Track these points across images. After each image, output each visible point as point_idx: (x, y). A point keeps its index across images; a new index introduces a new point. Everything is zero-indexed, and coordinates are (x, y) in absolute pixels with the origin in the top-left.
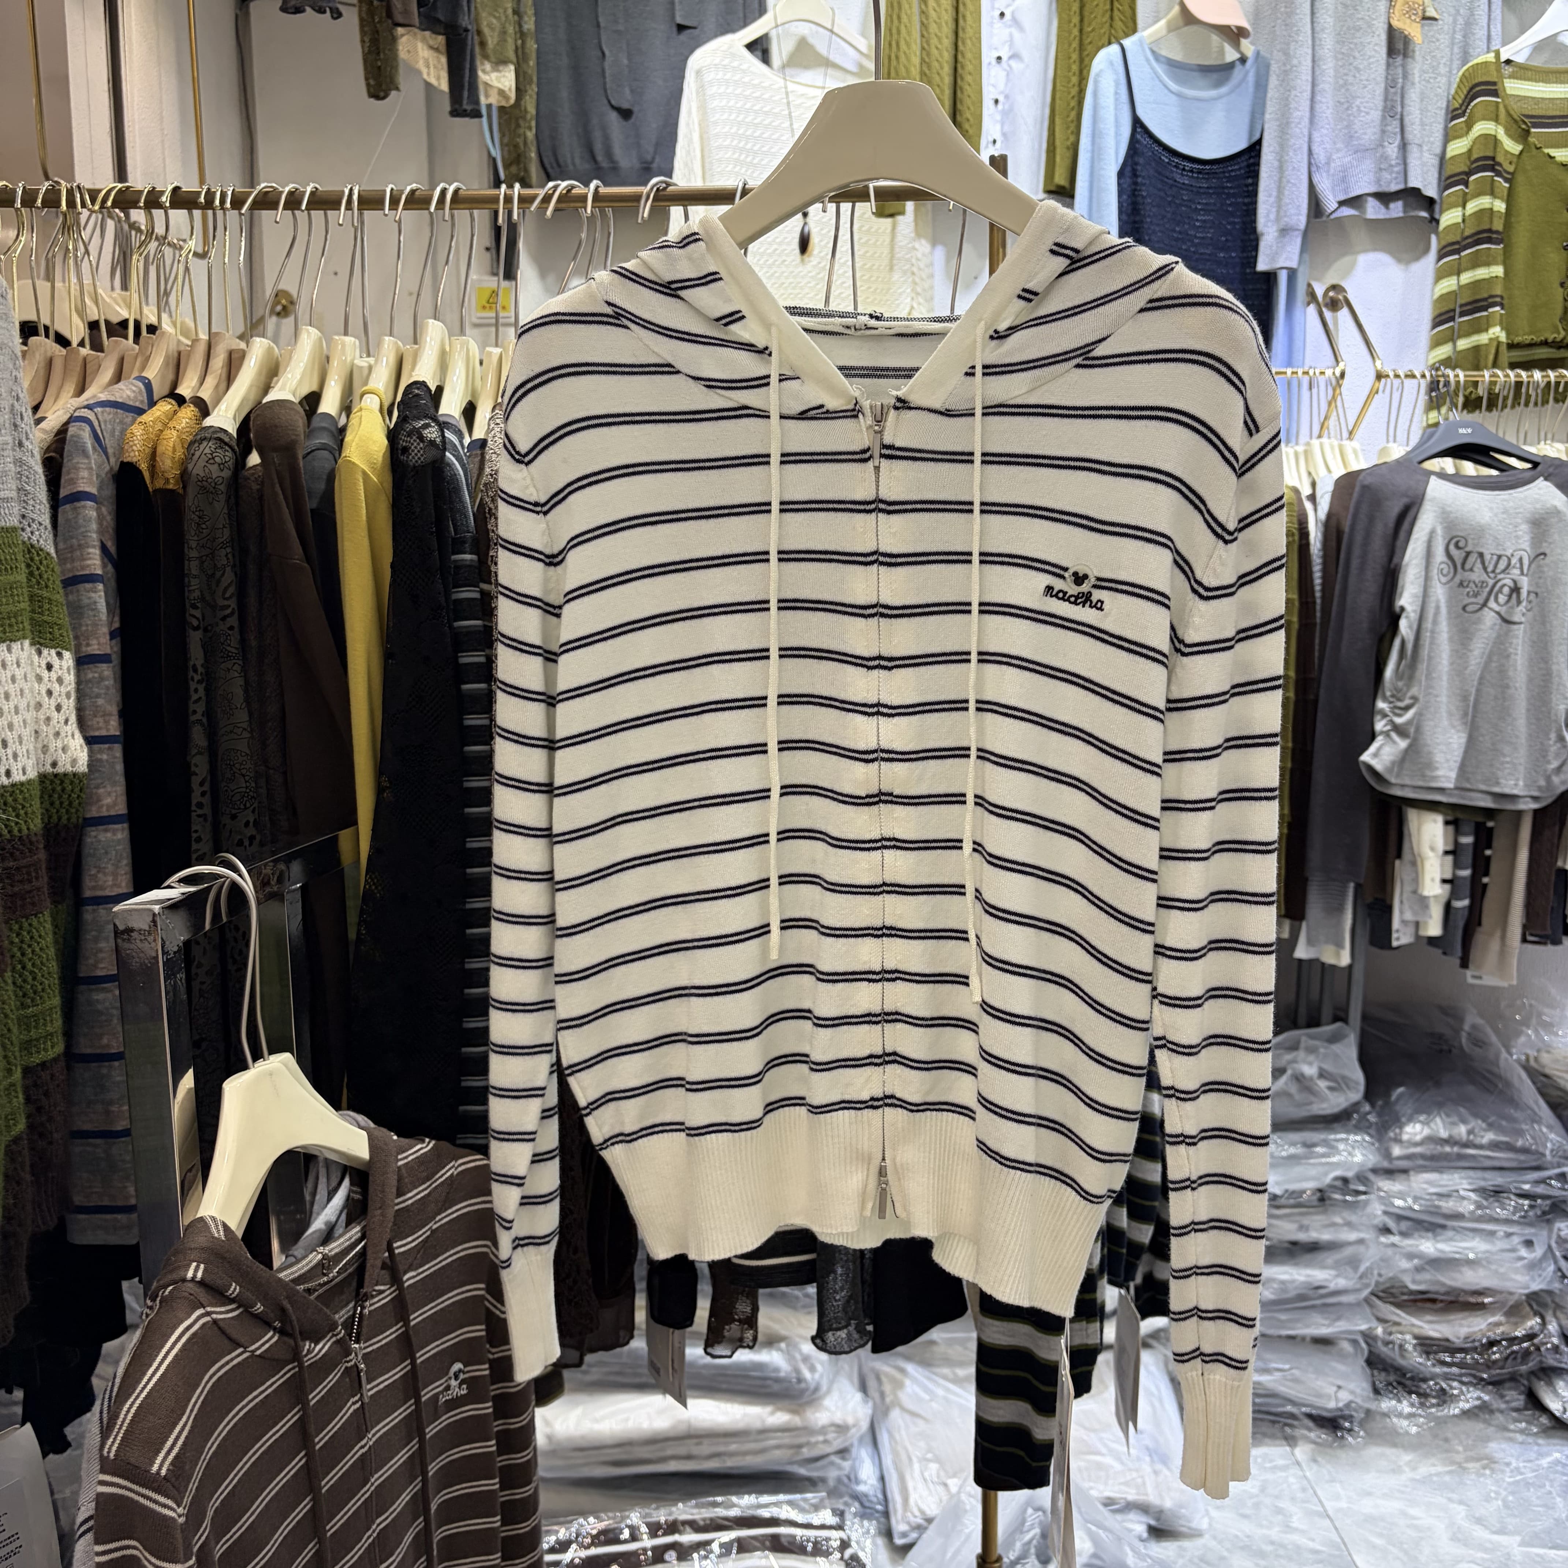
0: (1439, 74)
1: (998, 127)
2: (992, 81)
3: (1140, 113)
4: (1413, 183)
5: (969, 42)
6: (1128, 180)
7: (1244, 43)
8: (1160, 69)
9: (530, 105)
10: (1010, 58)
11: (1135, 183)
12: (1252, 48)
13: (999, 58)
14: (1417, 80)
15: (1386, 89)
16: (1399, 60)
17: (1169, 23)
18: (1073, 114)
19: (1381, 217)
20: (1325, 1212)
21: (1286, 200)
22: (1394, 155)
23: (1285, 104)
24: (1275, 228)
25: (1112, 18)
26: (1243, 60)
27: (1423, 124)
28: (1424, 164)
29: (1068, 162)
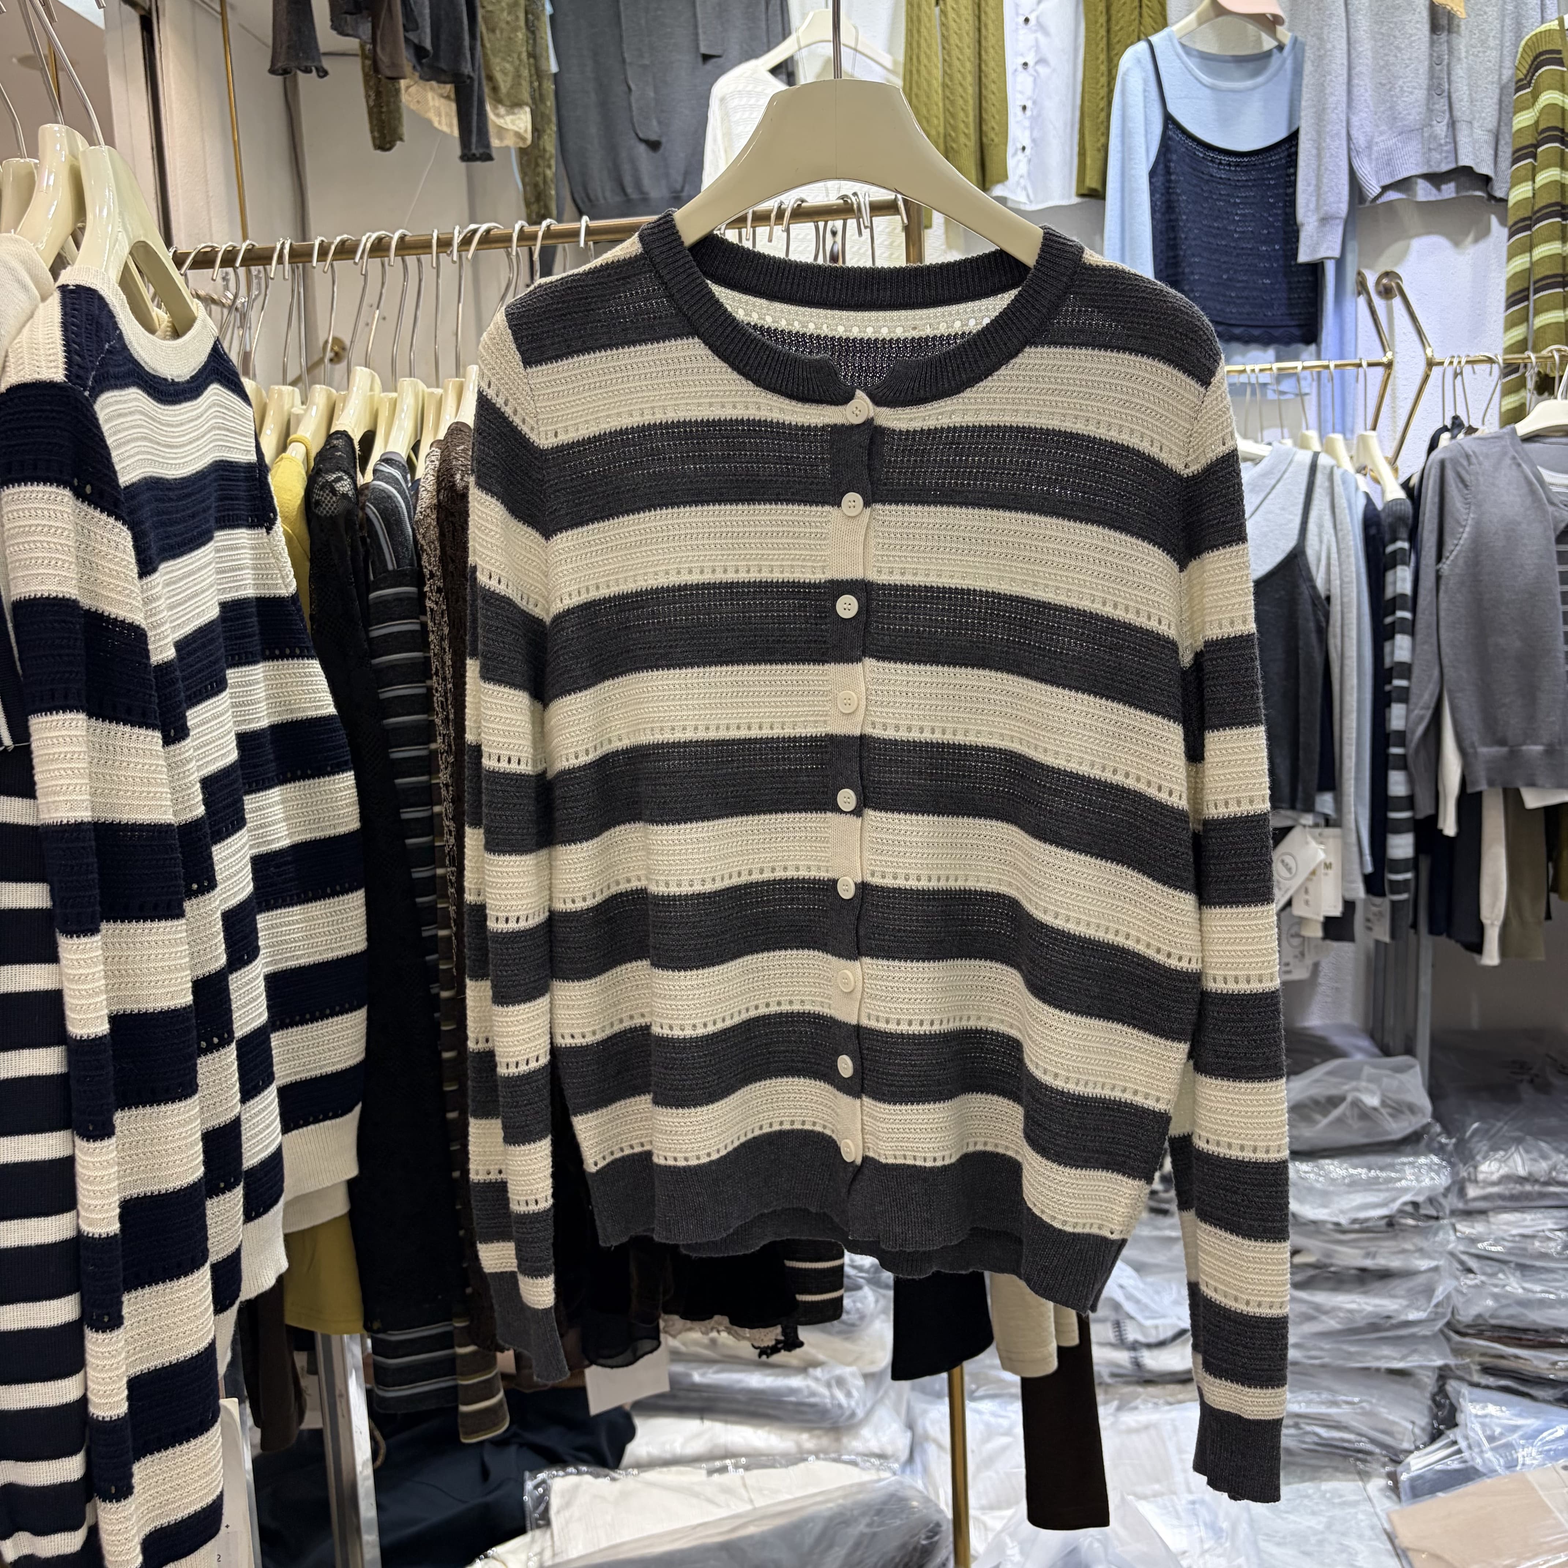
0: (1488, 47)
1: (1027, 133)
2: (1019, 87)
3: (1172, 110)
4: (1465, 161)
5: (991, 50)
6: (1161, 178)
7: (1279, 29)
8: (1191, 63)
9: (550, 144)
10: (1037, 63)
11: (1169, 181)
12: (1290, 34)
13: (1025, 64)
14: (1463, 55)
15: (1431, 68)
16: (1444, 36)
17: (1199, 17)
18: (1103, 115)
19: (1432, 198)
20: (1395, 1237)
21: (1325, 189)
22: (1443, 134)
23: (1321, 89)
24: (1315, 218)
25: (1141, 15)
26: (1281, 47)
27: (1472, 101)
28: (1475, 142)
29: (1099, 164)
